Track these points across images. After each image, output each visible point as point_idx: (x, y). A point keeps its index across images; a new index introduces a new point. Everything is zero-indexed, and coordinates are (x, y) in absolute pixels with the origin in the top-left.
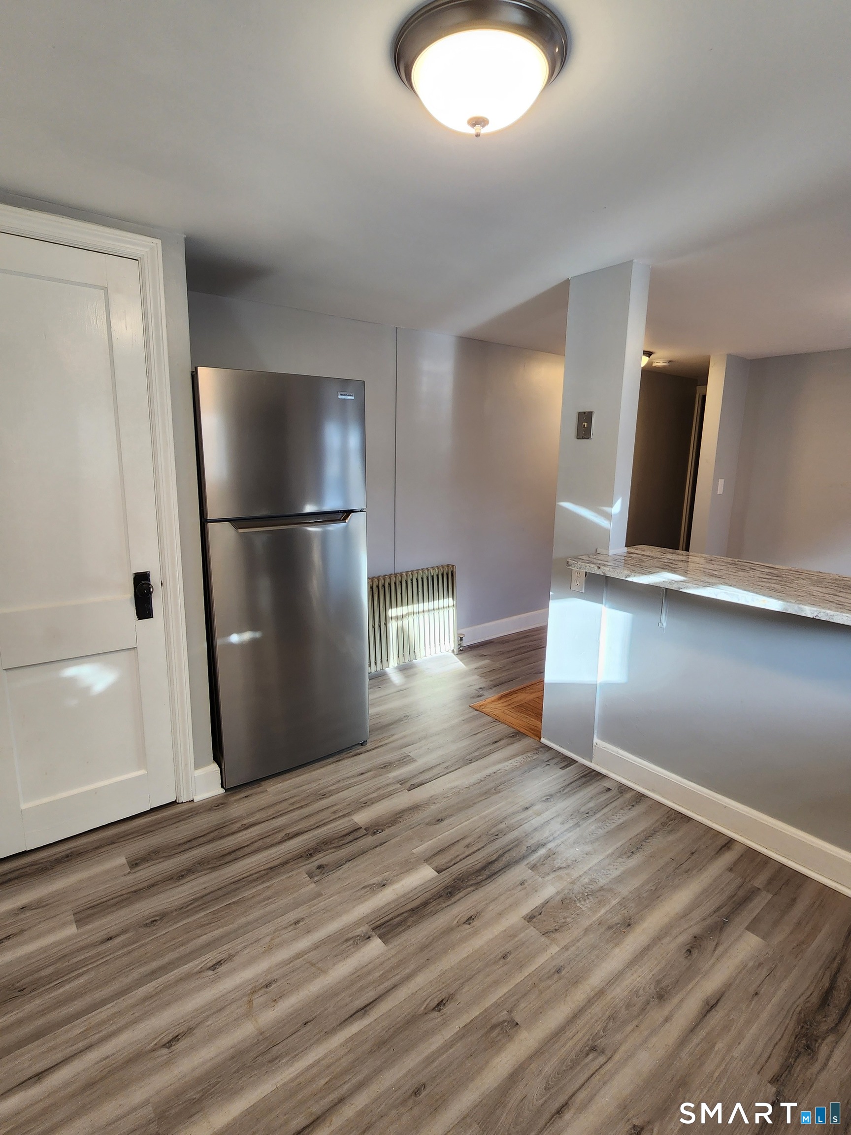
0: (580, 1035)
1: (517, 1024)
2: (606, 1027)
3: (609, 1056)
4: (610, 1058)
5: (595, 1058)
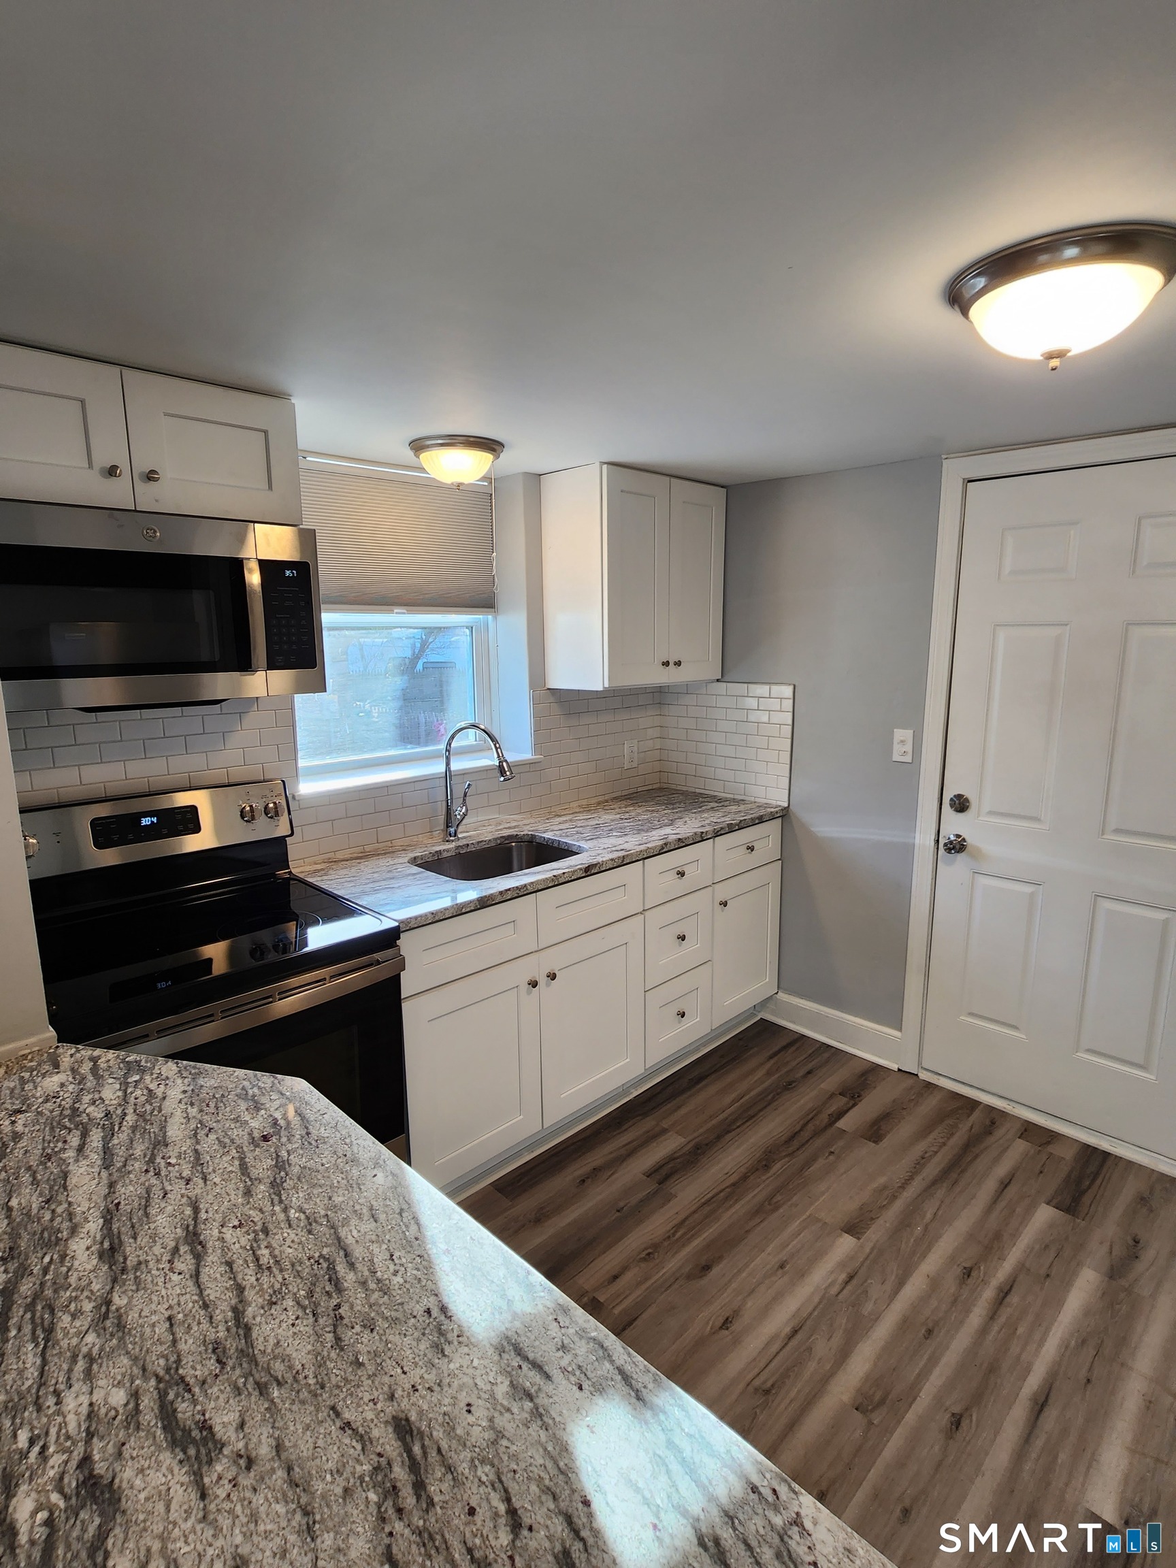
0: (783, 1406)
1: (857, 1409)
2: (754, 1419)
3: (750, 1387)
4: (748, 1385)
5: (765, 1382)
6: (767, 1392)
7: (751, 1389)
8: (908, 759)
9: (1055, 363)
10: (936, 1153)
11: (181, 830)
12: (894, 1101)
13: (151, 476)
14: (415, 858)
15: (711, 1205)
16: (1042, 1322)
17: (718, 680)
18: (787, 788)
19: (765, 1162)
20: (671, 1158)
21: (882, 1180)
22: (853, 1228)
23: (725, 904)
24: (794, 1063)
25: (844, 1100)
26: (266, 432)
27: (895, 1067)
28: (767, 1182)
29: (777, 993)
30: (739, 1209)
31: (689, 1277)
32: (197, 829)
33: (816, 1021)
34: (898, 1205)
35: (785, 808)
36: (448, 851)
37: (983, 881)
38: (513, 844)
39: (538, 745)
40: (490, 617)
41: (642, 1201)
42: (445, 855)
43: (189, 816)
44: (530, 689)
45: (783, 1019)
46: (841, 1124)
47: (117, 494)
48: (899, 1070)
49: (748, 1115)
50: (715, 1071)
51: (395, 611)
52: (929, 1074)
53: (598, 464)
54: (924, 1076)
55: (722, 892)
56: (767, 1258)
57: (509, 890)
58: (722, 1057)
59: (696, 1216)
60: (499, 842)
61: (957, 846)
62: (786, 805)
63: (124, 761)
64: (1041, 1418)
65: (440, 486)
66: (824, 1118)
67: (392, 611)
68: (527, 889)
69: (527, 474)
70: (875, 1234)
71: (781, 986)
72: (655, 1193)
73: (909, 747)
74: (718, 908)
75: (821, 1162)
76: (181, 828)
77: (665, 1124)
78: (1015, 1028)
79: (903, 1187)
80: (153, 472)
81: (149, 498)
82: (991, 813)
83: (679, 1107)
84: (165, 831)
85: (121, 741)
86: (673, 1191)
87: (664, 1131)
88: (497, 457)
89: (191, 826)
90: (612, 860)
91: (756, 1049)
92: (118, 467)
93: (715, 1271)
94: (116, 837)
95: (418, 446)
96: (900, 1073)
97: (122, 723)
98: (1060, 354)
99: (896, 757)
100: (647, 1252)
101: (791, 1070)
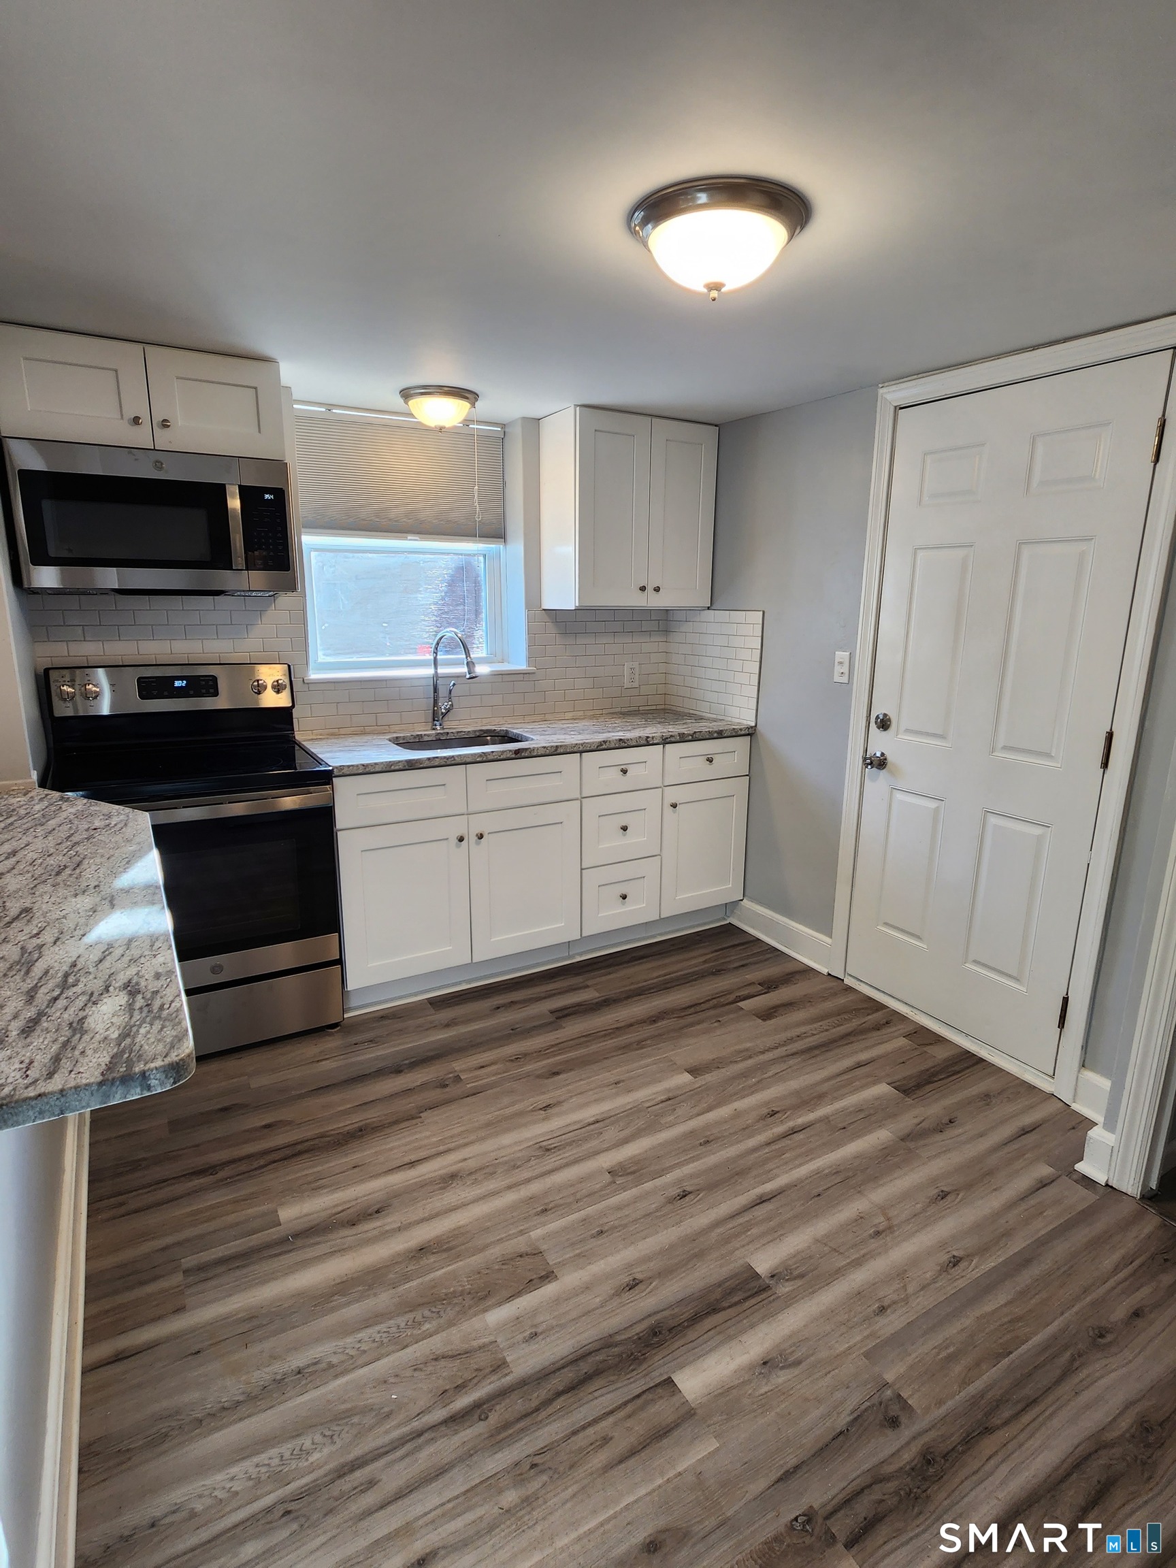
0: (554, 1160)
1: (609, 1173)
2: (525, 1162)
5: (550, 1145)
6: (548, 1150)
7: (537, 1146)
8: (845, 679)
9: (714, 294)
10: (814, 1035)
11: (204, 693)
12: (805, 995)
13: (165, 424)
14: (397, 738)
15: (590, 1037)
16: (810, 1154)
17: (708, 608)
18: (755, 708)
19: (653, 1020)
20: (579, 1004)
21: (748, 1045)
22: (694, 1071)
23: (674, 806)
24: (733, 958)
25: (760, 988)
26: (256, 388)
27: (825, 971)
28: (646, 1031)
29: (742, 900)
30: (611, 1043)
31: (538, 1077)
32: (216, 694)
33: (770, 926)
34: (750, 1062)
35: (752, 727)
36: (428, 735)
37: (899, 796)
38: (489, 738)
39: (531, 658)
40: (502, 546)
41: (535, 1027)
42: (426, 739)
43: (211, 683)
44: (526, 608)
45: (746, 924)
46: (741, 1004)
47: (141, 437)
48: (829, 974)
49: (666, 986)
50: (659, 954)
51: (409, 538)
52: (853, 980)
53: (572, 409)
54: (848, 981)
55: (672, 795)
56: (610, 1076)
57: (437, 757)
58: (673, 945)
59: (571, 1042)
60: (478, 734)
61: (880, 763)
62: (753, 724)
63: (170, 640)
64: (757, 1207)
65: (428, 430)
66: (732, 997)
67: (406, 539)
68: (455, 760)
69: (525, 419)
70: (710, 1078)
71: (746, 894)
72: (550, 1023)
73: (845, 669)
74: (669, 810)
75: (705, 1025)
76: (204, 691)
77: (589, 983)
78: (918, 938)
79: (763, 1053)
80: (165, 420)
81: (165, 440)
82: (907, 731)
83: (610, 974)
84: (192, 692)
85: (168, 625)
86: (564, 1025)
87: (587, 987)
88: (473, 405)
89: (212, 691)
90: (544, 747)
91: (708, 943)
92: (140, 418)
93: (561, 1076)
94: (155, 693)
95: (406, 394)
96: (829, 977)
97: (169, 612)
98: (717, 287)
99: (837, 678)
100: (517, 1057)
101: (726, 963)
